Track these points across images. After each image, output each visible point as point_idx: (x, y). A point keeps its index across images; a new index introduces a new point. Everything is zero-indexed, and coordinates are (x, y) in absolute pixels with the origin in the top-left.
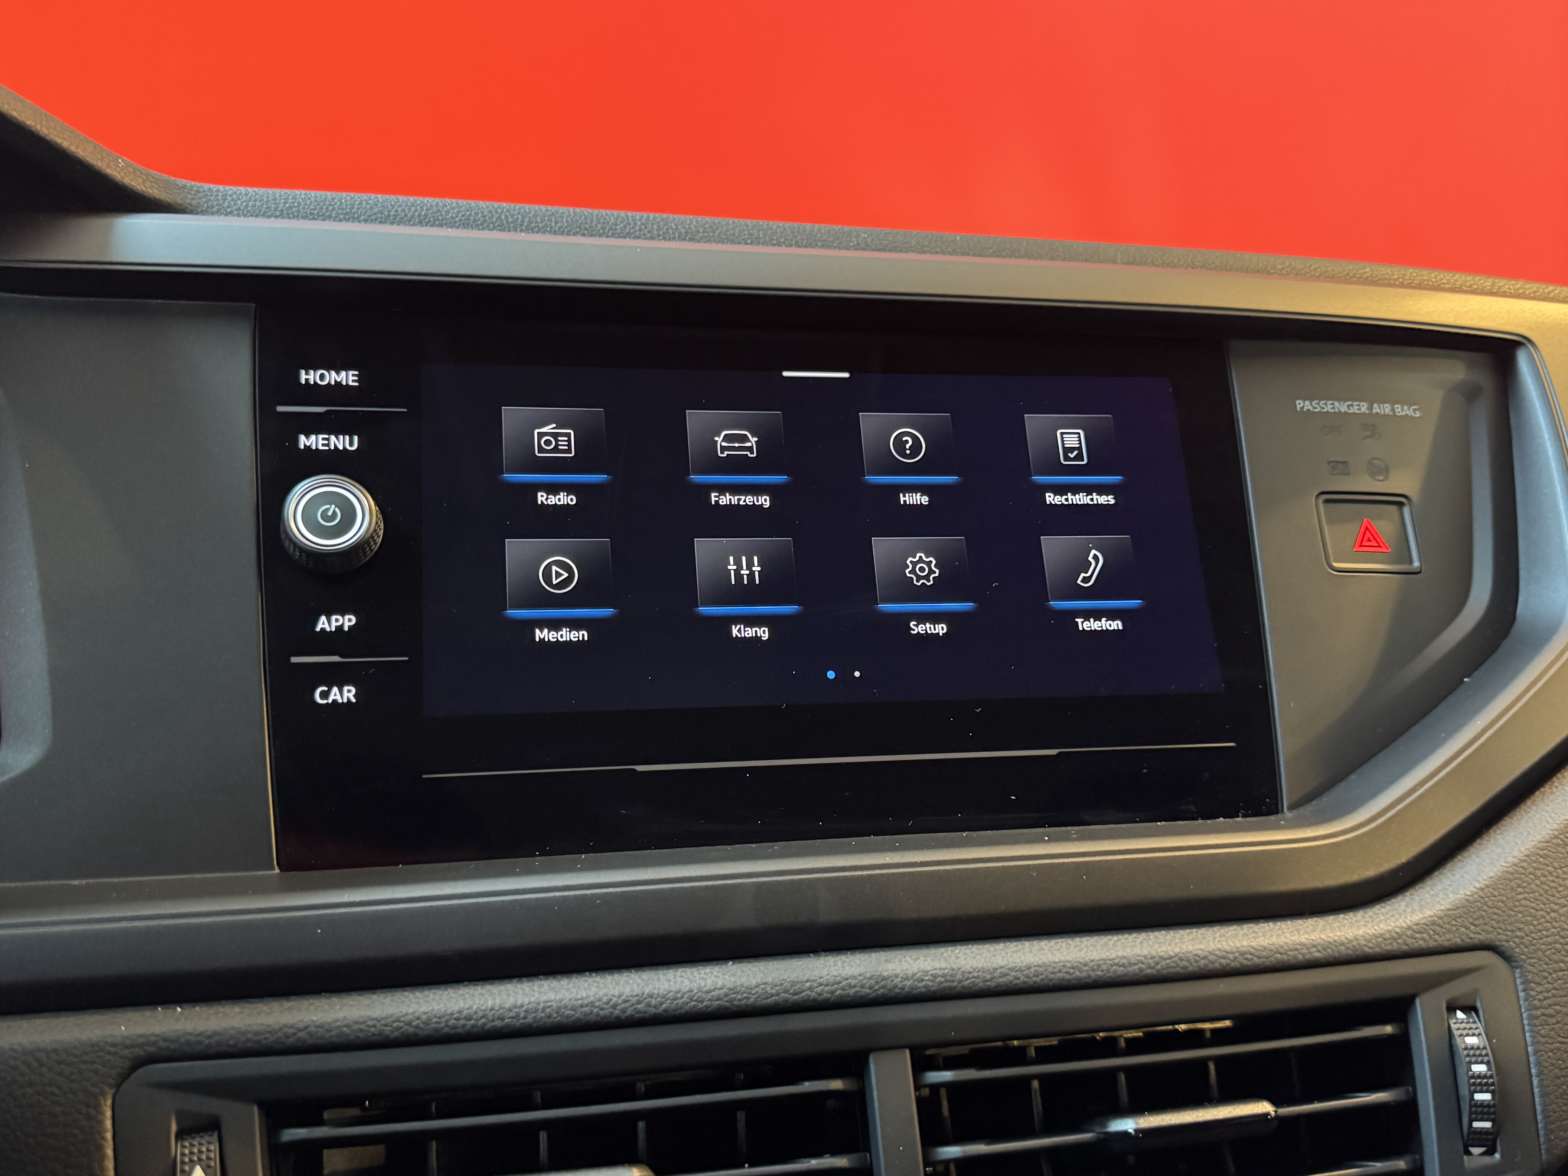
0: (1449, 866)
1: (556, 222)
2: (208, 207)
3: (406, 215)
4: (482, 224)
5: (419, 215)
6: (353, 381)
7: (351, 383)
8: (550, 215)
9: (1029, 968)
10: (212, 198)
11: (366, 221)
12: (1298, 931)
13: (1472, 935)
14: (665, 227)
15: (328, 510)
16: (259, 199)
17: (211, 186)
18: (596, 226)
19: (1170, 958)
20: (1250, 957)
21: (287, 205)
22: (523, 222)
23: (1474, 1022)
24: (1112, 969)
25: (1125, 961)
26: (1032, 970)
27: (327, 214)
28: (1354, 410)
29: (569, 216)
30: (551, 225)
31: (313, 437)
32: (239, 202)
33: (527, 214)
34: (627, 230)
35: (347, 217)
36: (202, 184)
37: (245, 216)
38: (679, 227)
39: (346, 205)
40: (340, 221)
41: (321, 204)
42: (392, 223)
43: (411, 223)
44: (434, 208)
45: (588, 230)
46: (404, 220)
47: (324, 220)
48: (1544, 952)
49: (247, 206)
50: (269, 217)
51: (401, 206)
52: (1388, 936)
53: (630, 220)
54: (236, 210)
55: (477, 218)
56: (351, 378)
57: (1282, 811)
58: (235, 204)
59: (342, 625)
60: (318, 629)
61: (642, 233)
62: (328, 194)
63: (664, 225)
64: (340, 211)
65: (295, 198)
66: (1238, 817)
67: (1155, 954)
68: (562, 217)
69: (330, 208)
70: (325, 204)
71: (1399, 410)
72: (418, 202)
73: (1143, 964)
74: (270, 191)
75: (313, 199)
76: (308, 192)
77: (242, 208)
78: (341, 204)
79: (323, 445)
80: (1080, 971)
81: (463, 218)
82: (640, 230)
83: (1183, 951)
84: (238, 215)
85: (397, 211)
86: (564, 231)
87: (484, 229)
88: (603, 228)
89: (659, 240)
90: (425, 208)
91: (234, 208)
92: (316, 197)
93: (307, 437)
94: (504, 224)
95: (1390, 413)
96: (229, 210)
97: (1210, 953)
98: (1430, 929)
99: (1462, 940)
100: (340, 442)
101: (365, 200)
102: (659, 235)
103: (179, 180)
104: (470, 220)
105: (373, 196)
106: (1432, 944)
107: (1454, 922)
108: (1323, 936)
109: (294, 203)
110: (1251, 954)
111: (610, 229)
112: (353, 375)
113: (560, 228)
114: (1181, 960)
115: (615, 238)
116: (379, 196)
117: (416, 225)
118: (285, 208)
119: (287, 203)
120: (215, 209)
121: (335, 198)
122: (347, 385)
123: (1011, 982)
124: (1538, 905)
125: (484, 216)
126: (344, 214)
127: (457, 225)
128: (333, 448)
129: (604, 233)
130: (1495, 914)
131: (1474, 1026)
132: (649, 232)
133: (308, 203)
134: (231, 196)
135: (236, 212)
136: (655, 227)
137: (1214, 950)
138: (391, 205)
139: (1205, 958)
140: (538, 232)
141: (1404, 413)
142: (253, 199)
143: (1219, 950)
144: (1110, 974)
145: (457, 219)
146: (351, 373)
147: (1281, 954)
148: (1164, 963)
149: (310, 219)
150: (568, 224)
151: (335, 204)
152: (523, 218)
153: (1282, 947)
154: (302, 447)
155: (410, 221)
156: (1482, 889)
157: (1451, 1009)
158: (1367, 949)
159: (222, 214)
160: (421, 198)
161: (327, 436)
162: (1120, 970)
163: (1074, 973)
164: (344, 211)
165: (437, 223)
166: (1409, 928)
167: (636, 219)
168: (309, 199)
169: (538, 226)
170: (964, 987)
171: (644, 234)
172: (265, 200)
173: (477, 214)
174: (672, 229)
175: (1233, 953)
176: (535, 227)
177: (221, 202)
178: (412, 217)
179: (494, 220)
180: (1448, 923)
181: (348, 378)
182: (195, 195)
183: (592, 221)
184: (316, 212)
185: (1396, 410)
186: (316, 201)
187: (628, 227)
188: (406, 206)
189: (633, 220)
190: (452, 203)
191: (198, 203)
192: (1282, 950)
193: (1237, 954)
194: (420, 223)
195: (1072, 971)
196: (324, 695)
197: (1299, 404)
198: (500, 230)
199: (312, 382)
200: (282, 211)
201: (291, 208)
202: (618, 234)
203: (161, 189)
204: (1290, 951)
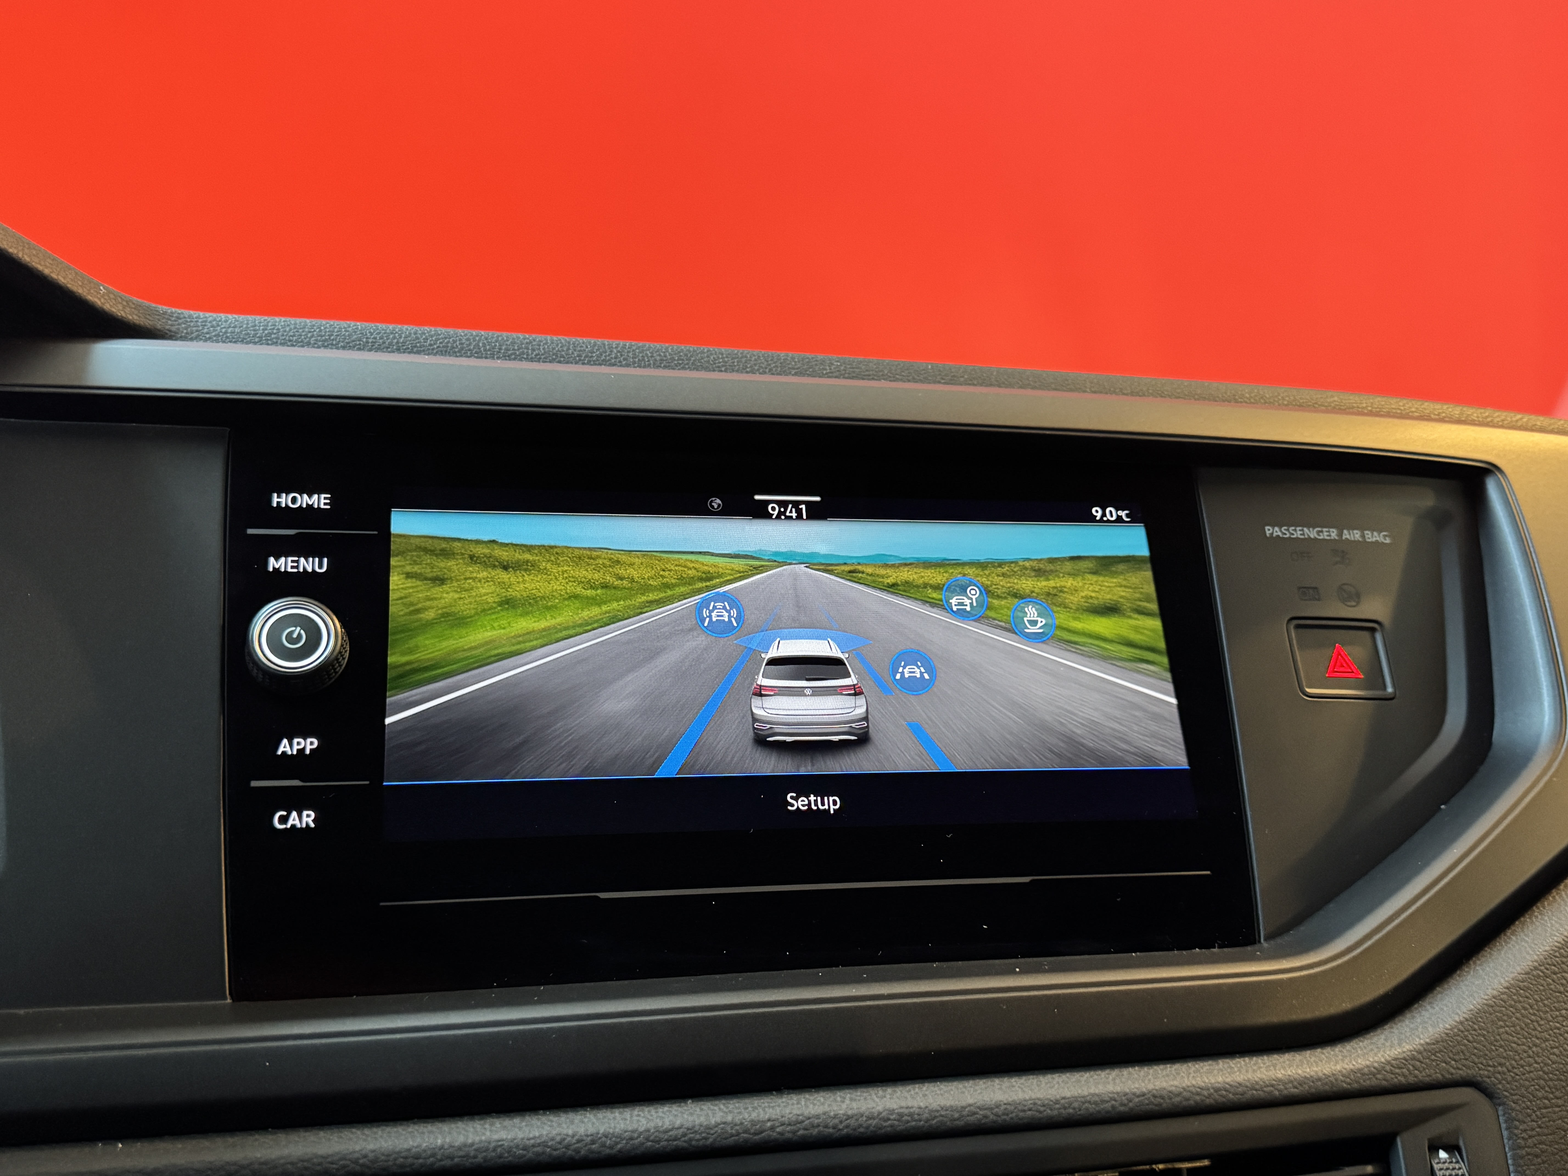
0: (1429, 998)
1: (533, 350)
2: (187, 333)
3: (384, 343)
4: (459, 352)
5: (398, 343)
6: (325, 504)
7: (322, 506)
8: (527, 343)
9: (998, 1106)
10: (192, 324)
11: (344, 348)
12: (1275, 1066)
13: (1453, 1071)
14: (641, 355)
15: (292, 632)
16: (238, 326)
17: (192, 312)
18: (573, 353)
19: (1144, 1095)
20: (1224, 1093)
21: (266, 332)
22: (500, 349)
23: (1457, 1162)
24: (1084, 1107)
25: (1097, 1099)
26: (1002, 1108)
27: (305, 341)
28: (1324, 536)
29: (546, 343)
30: (527, 352)
31: (283, 559)
32: (219, 328)
33: (505, 341)
34: (603, 358)
35: (326, 344)
36: (183, 311)
37: (224, 342)
38: (655, 355)
39: (326, 332)
40: (319, 347)
41: (301, 331)
42: (370, 350)
43: (389, 350)
44: (413, 335)
45: (564, 357)
46: (382, 347)
47: (303, 346)
48: (1527, 1089)
49: (226, 332)
50: (247, 343)
51: (380, 333)
52: (1366, 1070)
53: (607, 347)
54: (215, 336)
55: (455, 345)
56: (323, 501)
57: (1260, 942)
58: (214, 331)
59: (304, 749)
60: (279, 752)
61: (618, 360)
62: (308, 321)
63: (640, 352)
64: (319, 338)
65: (275, 325)
66: (1214, 947)
67: (1128, 1091)
68: (539, 345)
69: (309, 335)
70: (303, 332)
71: (1370, 536)
72: (397, 330)
73: (1115, 1101)
74: (250, 318)
75: (292, 327)
76: (288, 319)
77: (221, 334)
78: (321, 331)
79: (292, 567)
80: (1051, 1110)
81: (441, 345)
82: (616, 358)
83: (1157, 1088)
84: (217, 341)
85: (375, 338)
86: (540, 358)
87: (461, 356)
88: (579, 356)
89: (635, 367)
90: (403, 336)
91: (214, 334)
92: (295, 324)
93: (277, 559)
94: (481, 351)
95: (1360, 539)
96: (208, 336)
97: (1184, 1088)
98: (1409, 1064)
99: (1442, 1075)
100: (308, 565)
101: (345, 328)
102: (634, 363)
103: (160, 307)
104: (448, 347)
105: (352, 323)
106: (1411, 1079)
107: (1433, 1057)
108: (1300, 1072)
109: (273, 329)
110: (1226, 1090)
111: (586, 356)
112: (325, 498)
113: (536, 355)
114: (1155, 1096)
115: (591, 365)
116: (358, 324)
117: (394, 352)
118: (264, 335)
119: (266, 329)
120: (194, 335)
121: (314, 326)
122: (319, 508)
123: (979, 1120)
124: (1518, 1038)
125: (461, 344)
126: (322, 341)
127: (435, 351)
128: (301, 570)
129: (580, 360)
130: (1475, 1048)
131: (1457, 1166)
132: (624, 359)
133: (288, 329)
134: (210, 322)
135: (214, 338)
136: (631, 355)
137: (1188, 1087)
138: (370, 332)
139: (1179, 1094)
140: (515, 359)
141: (1374, 539)
142: (232, 325)
143: (1194, 1086)
144: (1082, 1112)
145: (435, 346)
146: (323, 496)
147: (1256, 1090)
148: (1137, 1100)
149: (288, 346)
150: (545, 352)
151: (315, 331)
152: (500, 345)
153: (1257, 1083)
154: (271, 569)
155: (388, 348)
156: (1461, 1023)
157: (1434, 1149)
158: (1345, 1085)
159: (201, 339)
160: (399, 326)
161: (296, 559)
162: (1092, 1108)
163: (1045, 1111)
164: (324, 338)
165: (415, 350)
166: (1389, 1063)
167: (612, 347)
168: (288, 325)
169: (515, 354)
170: (930, 1126)
171: (620, 362)
172: (245, 326)
173: (455, 342)
174: (648, 357)
175: (1208, 1089)
176: (512, 354)
177: (201, 328)
178: (391, 344)
179: (472, 347)
180: (1429, 1058)
181: (320, 501)
182: (175, 321)
183: (568, 349)
184: (295, 338)
185: (1367, 536)
186: (295, 328)
187: (604, 355)
188: (385, 333)
189: (609, 348)
190: (431, 330)
191: (178, 329)
192: (1257, 1087)
193: (1212, 1091)
194: (398, 350)
195: (1042, 1109)
196: (284, 820)
197: (1268, 530)
198: (477, 357)
199: (283, 505)
200: (261, 337)
201: (270, 334)
202: (594, 361)
203: (141, 315)
204: (1265, 1087)
